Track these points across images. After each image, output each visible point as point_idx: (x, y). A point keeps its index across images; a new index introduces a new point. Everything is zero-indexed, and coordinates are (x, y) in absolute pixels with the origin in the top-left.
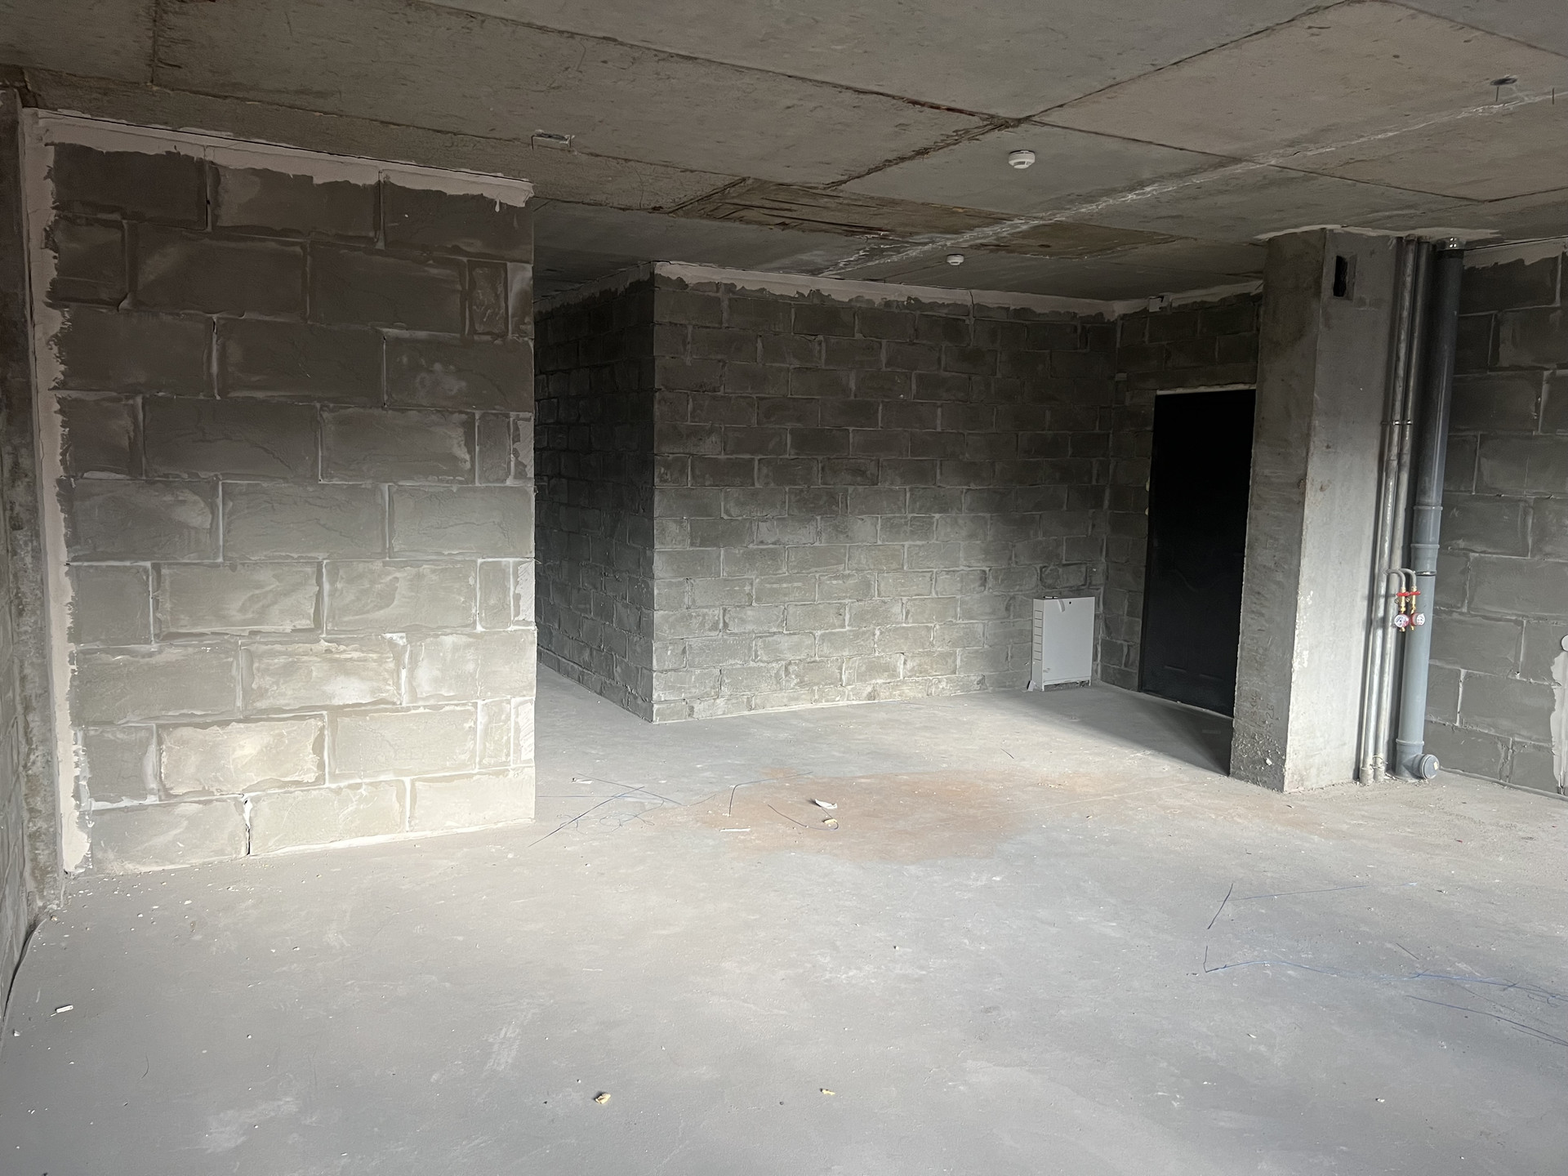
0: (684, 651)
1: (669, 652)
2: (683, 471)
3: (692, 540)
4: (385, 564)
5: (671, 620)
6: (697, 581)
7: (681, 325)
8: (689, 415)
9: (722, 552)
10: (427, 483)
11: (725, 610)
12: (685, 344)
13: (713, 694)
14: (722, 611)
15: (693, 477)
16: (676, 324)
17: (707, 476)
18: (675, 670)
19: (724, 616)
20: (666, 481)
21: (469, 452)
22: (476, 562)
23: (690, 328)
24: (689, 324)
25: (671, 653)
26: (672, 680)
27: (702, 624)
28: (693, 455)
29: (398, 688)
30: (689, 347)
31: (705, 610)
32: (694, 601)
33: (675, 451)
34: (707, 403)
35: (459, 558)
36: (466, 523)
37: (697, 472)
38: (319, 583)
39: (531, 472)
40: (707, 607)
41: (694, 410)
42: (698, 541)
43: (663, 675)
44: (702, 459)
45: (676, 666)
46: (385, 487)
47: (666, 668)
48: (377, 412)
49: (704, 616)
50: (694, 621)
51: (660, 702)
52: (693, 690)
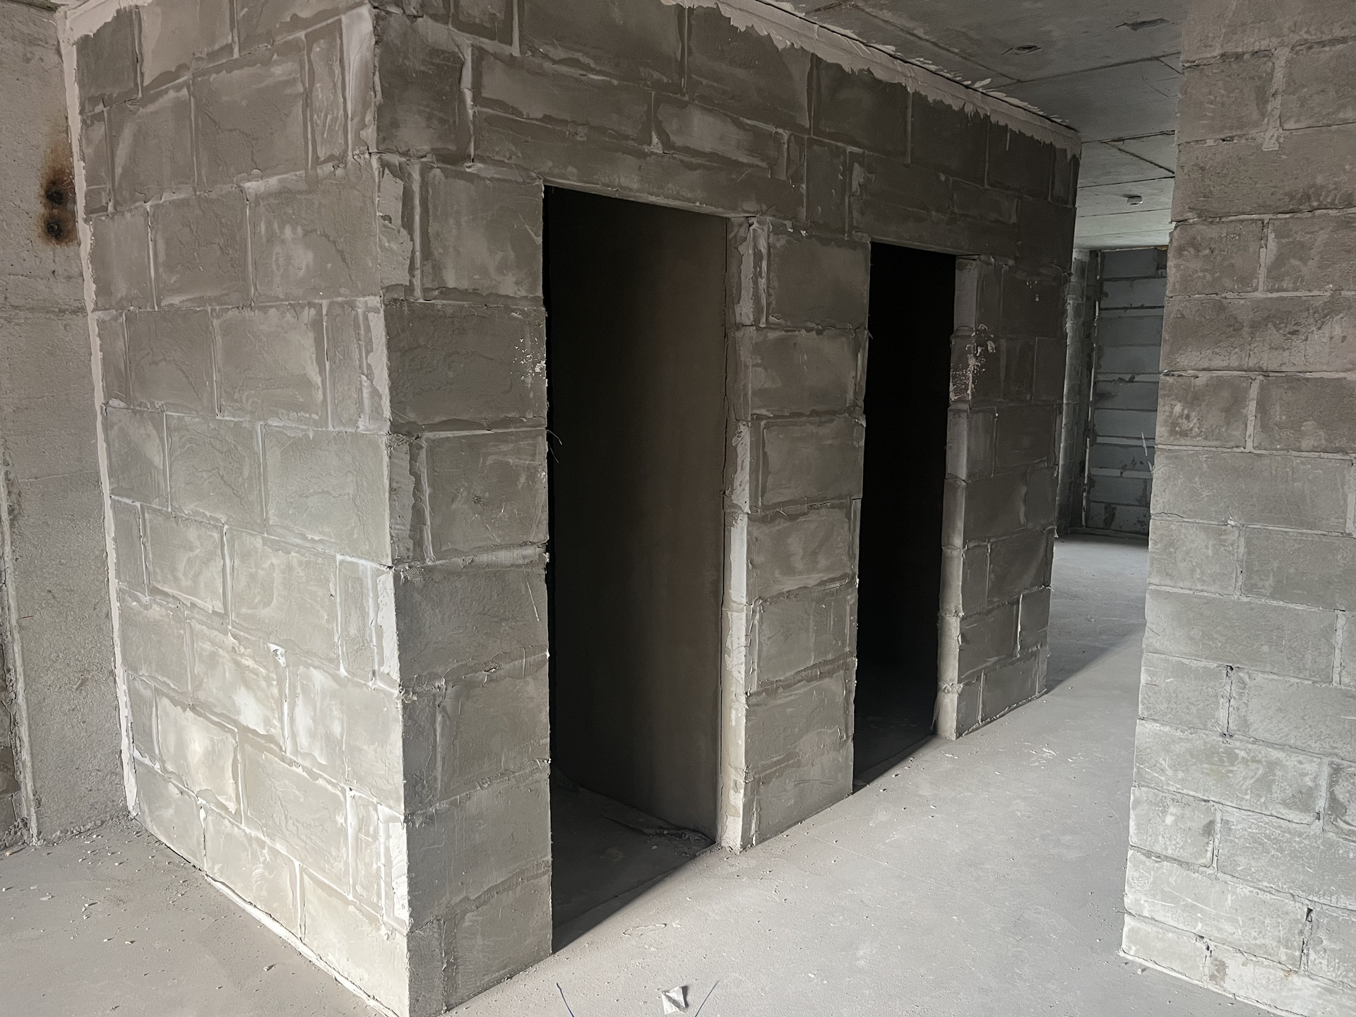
0: (1209, 829)
1: (1169, 820)
2: (1233, 410)
3: (1249, 578)
5: (1177, 748)
6: (1260, 677)
7: (1255, 53)
8: (1262, 273)
9: (1341, 622)
10: (289, 424)
11: (1336, 771)
12: (1262, 97)
13: (1283, 958)
14: (1326, 770)
15: (1265, 426)
16: (1238, 57)
17: (1309, 425)
18: (1180, 863)
19: (1332, 783)
20: (1184, 434)
22: (334, 558)
23: (1283, 55)
24: (1282, 44)
25: (1176, 822)
26: (1172, 880)
27: (1265, 784)
28: (1266, 374)
29: (282, 729)
30: (1275, 105)
31: (1275, 754)
32: (1245, 724)
33: (1218, 362)
34: (1323, 237)
35: (320, 548)
36: (323, 492)
37: (1278, 414)
38: (223, 558)
39: (387, 413)
40: (1282, 747)
41: (1279, 261)
42: (1270, 582)
43: (1148, 862)
44: (1295, 382)
45: (1185, 855)
46: (259, 426)
47: (1158, 849)
48: (247, 313)
49: (1272, 765)
50: (1239, 768)
51: (1140, 917)
52: (1228, 927)
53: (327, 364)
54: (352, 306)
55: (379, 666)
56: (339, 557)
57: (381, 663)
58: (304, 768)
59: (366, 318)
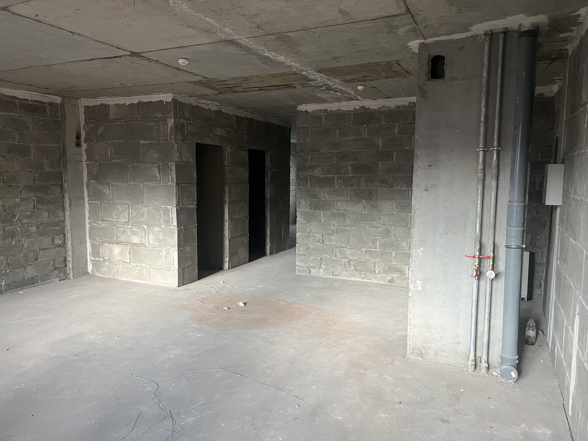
0: (307, 249)
1: (302, 248)
2: (307, 181)
3: (310, 207)
4: (142, 206)
5: (302, 236)
6: (312, 223)
7: (306, 127)
8: (309, 161)
9: (322, 213)
10: (150, 184)
11: (323, 235)
12: (308, 134)
13: (318, 267)
14: (322, 236)
15: (311, 184)
16: (304, 127)
17: (316, 183)
18: (304, 255)
19: (322, 237)
20: (300, 185)
21: (159, 175)
22: (161, 207)
23: (310, 128)
24: (310, 127)
25: (303, 249)
26: (303, 259)
27: (314, 239)
28: (310, 176)
29: (145, 241)
30: (309, 135)
31: (315, 234)
32: (311, 230)
33: (304, 174)
34: (316, 155)
35: (158, 205)
36: (159, 195)
37: (312, 182)
38: (129, 210)
39: (175, 181)
40: (316, 233)
41: (311, 158)
42: (313, 208)
43: (299, 256)
44: (314, 177)
45: (304, 254)
46: (141, 185)
47: (300, 254)
48: (139, 164)
49: (315, 236)
50: (311, 238)
51: (299, 266)
52: (311, 264)
53: (161, 174)
54: (168, 164)
55: (172, 224)
56: (163, 206)
57: (173, 223)
58: (151, 247)
59: (171, 166)
